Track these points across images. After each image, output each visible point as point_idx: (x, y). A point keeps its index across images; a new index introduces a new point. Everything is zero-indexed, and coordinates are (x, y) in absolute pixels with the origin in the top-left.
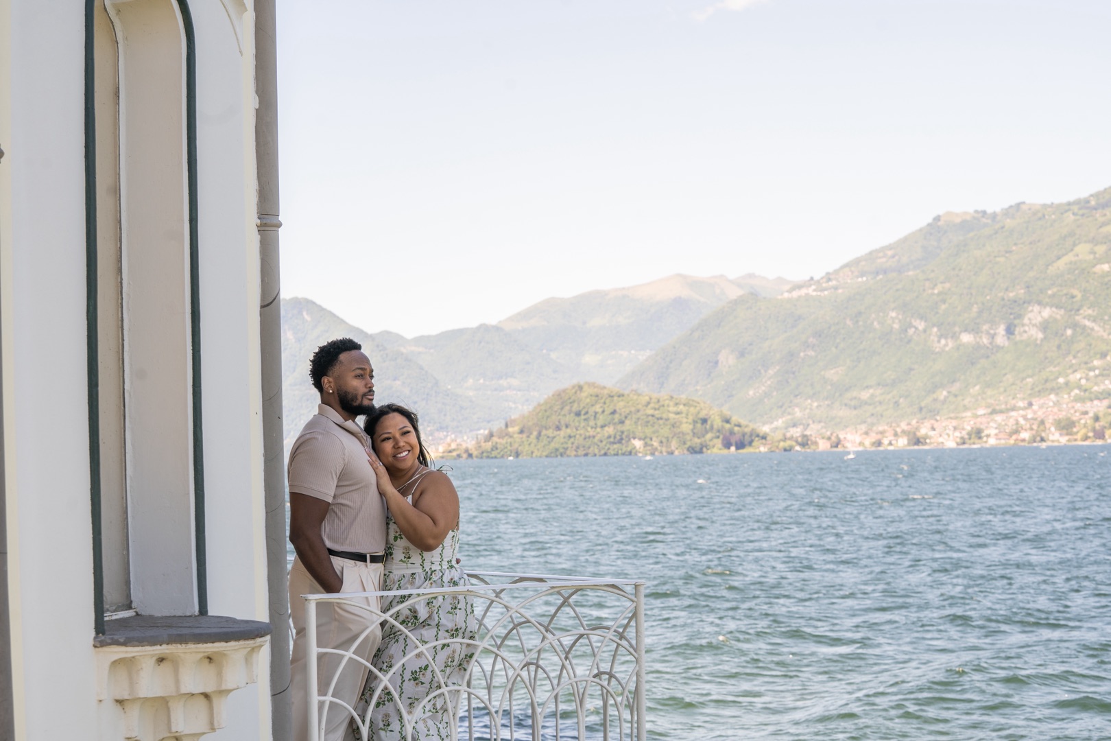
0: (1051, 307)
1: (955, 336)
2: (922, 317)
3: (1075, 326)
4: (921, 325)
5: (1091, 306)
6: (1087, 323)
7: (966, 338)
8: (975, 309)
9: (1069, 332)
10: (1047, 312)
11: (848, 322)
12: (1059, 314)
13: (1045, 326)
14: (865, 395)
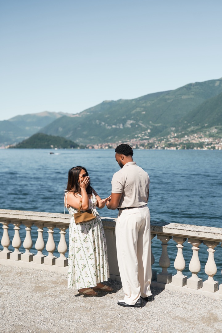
0: (133, 120)
1: (111, 126)
2: (104, 122)
3: (138, 125)
4: (103, 123)
5: (142, 120)
6: (141, 124)
7: (114, 126)
8: (115, 120)
9: (137, 126)
10: (132, 122)
11: (88, 122)
12: (134, 122)
13: (131, 124)
14: (92, 138)
